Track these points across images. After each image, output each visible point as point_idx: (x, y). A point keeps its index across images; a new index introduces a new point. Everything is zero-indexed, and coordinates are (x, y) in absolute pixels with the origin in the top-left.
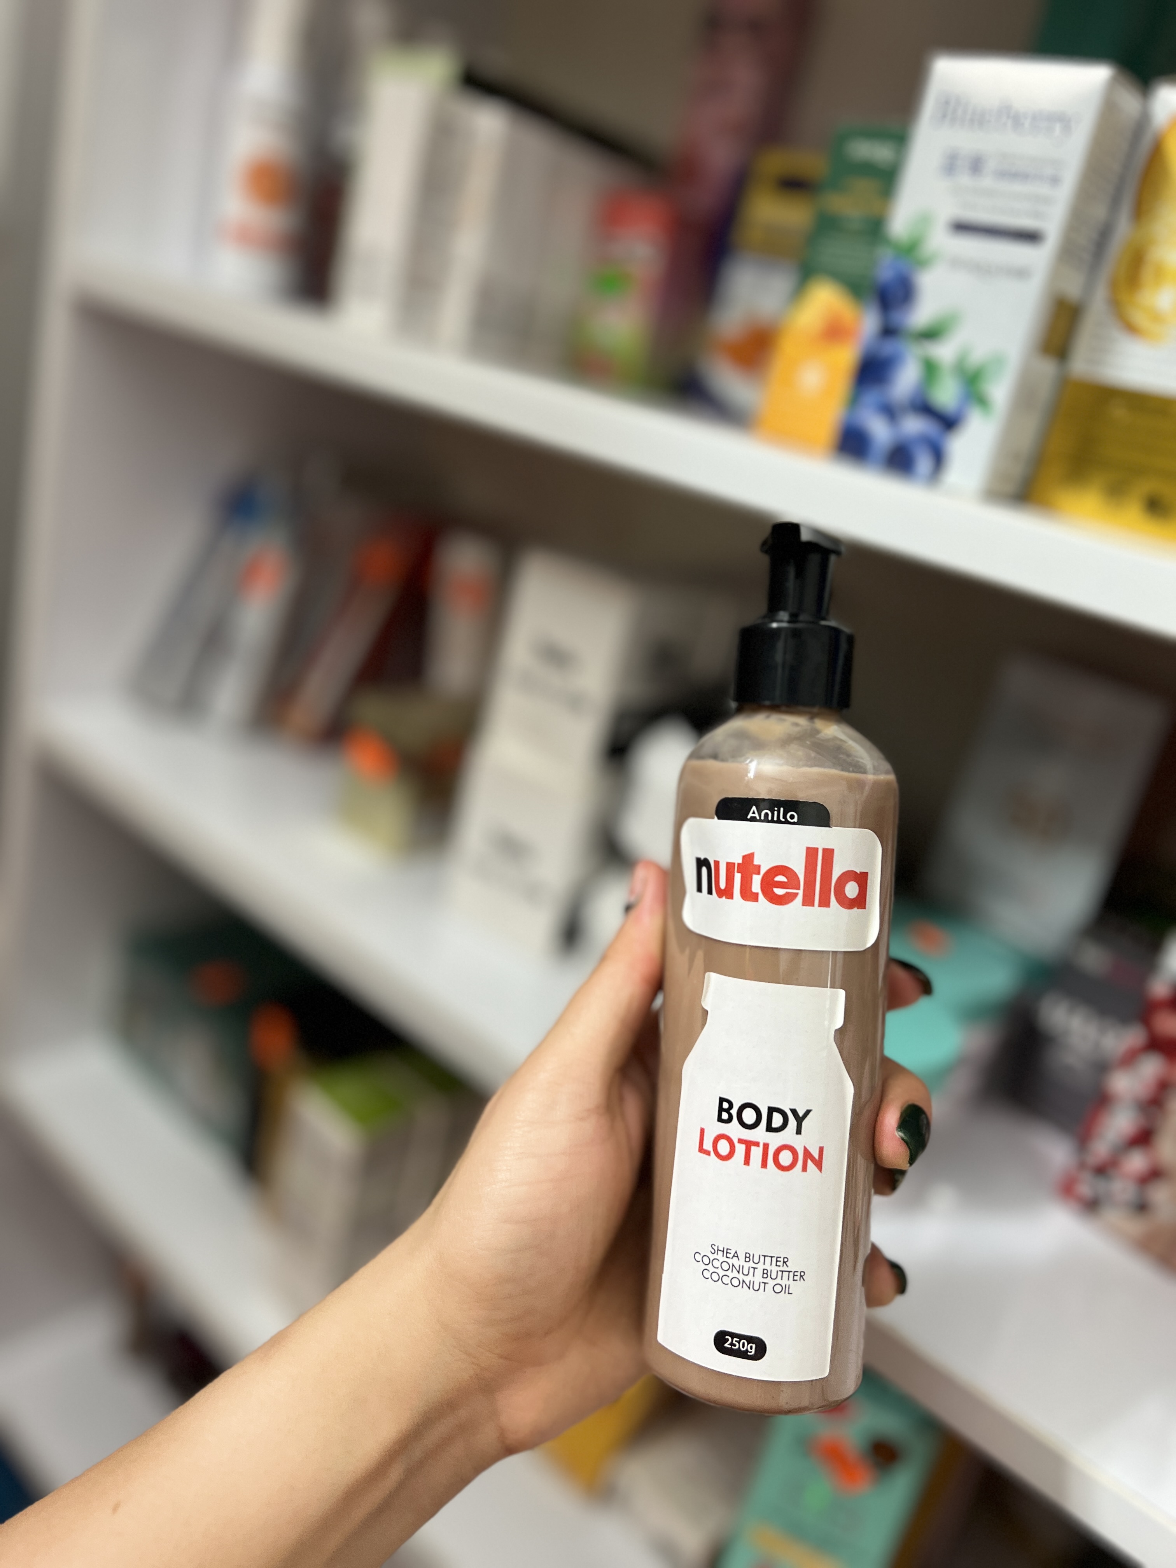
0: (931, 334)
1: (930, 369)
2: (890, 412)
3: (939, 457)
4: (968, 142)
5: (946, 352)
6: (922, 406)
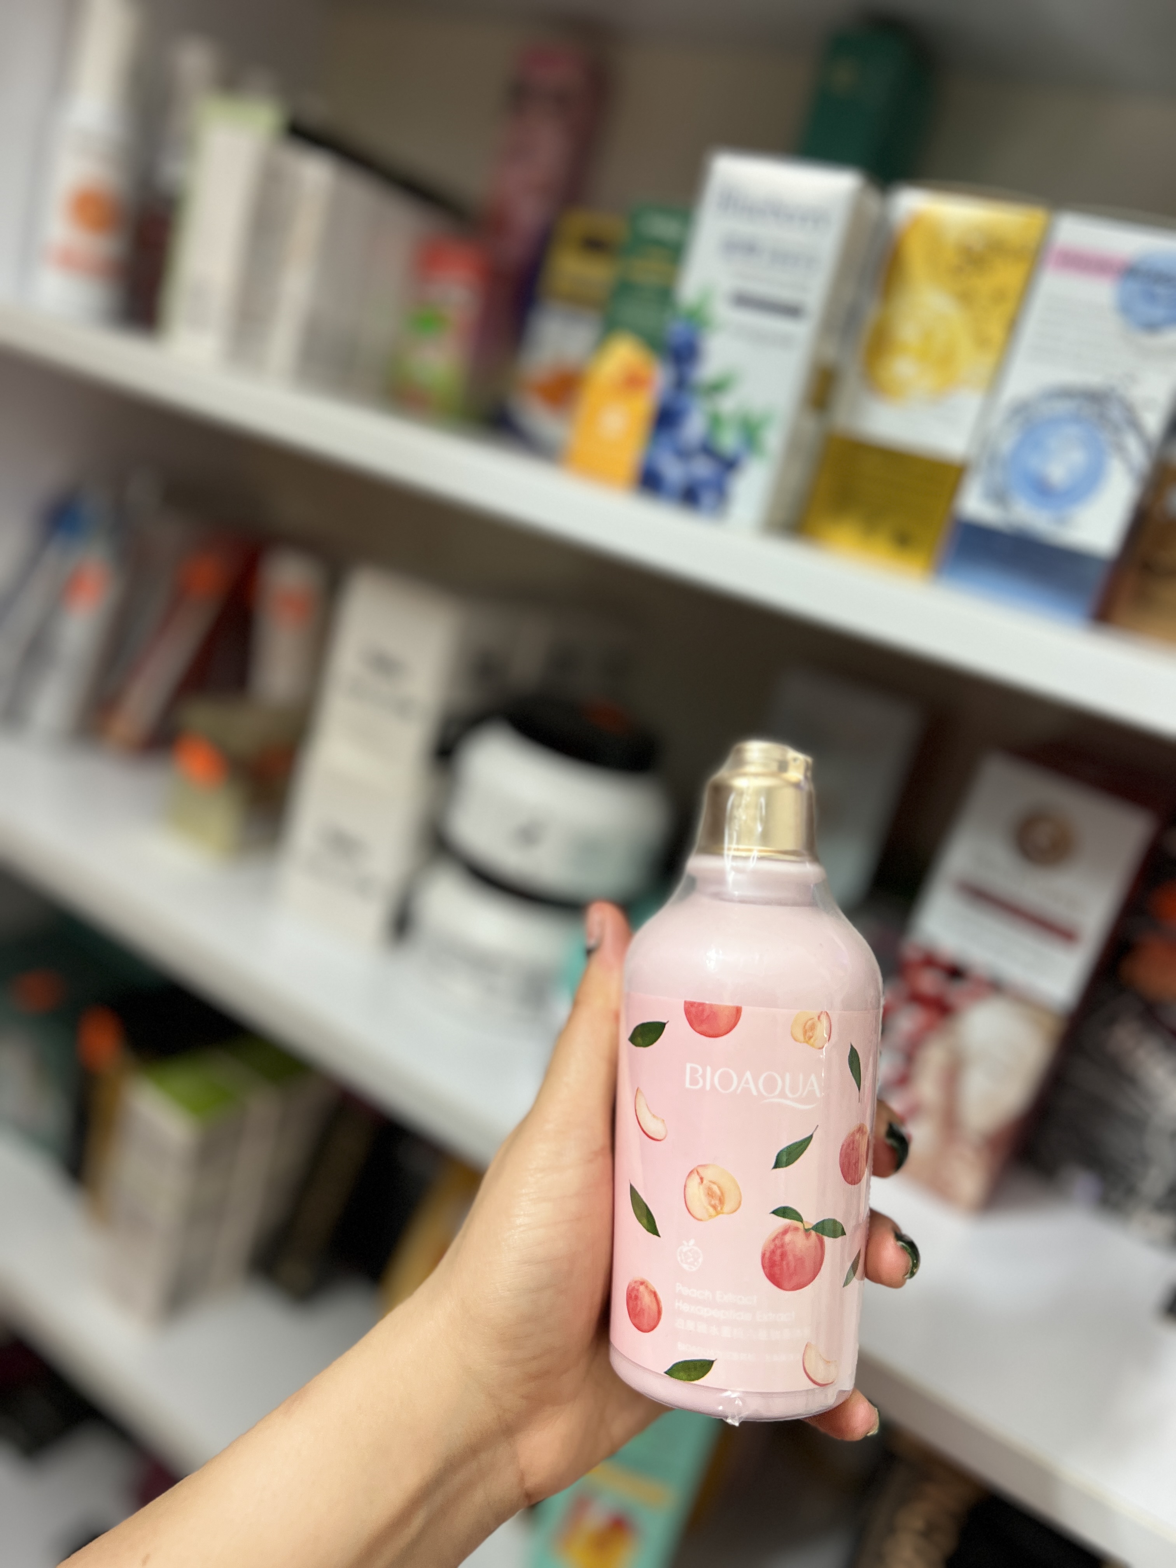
0: (718, 388)
1: (715, 421)
2: (683, 454)
3: (720, 495)
4: (744, 228)
5: (728, 404)
6: (708, 450)
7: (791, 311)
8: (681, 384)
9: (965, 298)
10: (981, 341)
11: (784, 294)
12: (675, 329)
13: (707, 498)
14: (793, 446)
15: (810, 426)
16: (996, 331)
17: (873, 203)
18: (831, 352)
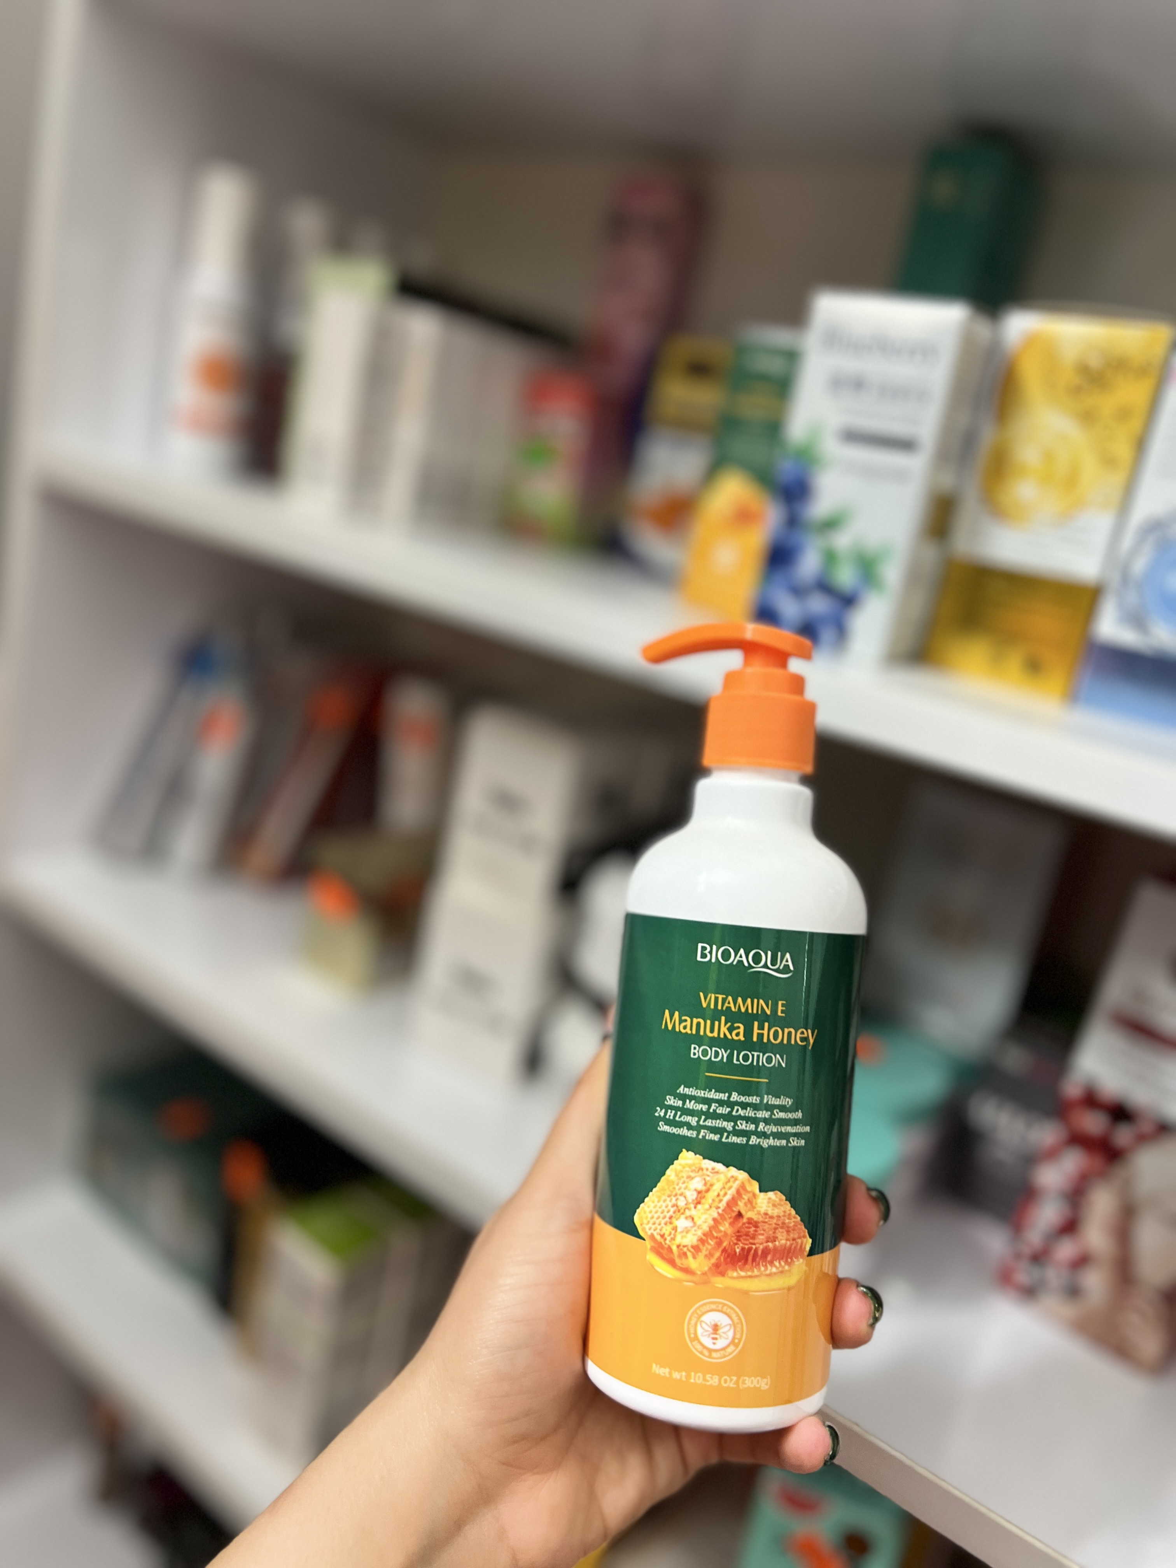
0: (831, 524)
1: (830, 557)
2: (798, 591)
3: (841, 631)
4: (850, 364)
5: (843, 540)
6: (824, 586)
7: (905, 445)
8: (793, 522)
9: (1088, 418)
10: (1109, 462)
11: (896, 427)
12: (785, 468)
13: (827, 635)
14: (913, 577)
15: (930, 554)
16: (1123, 450)
17: (983, 329)
18: (947, 481)
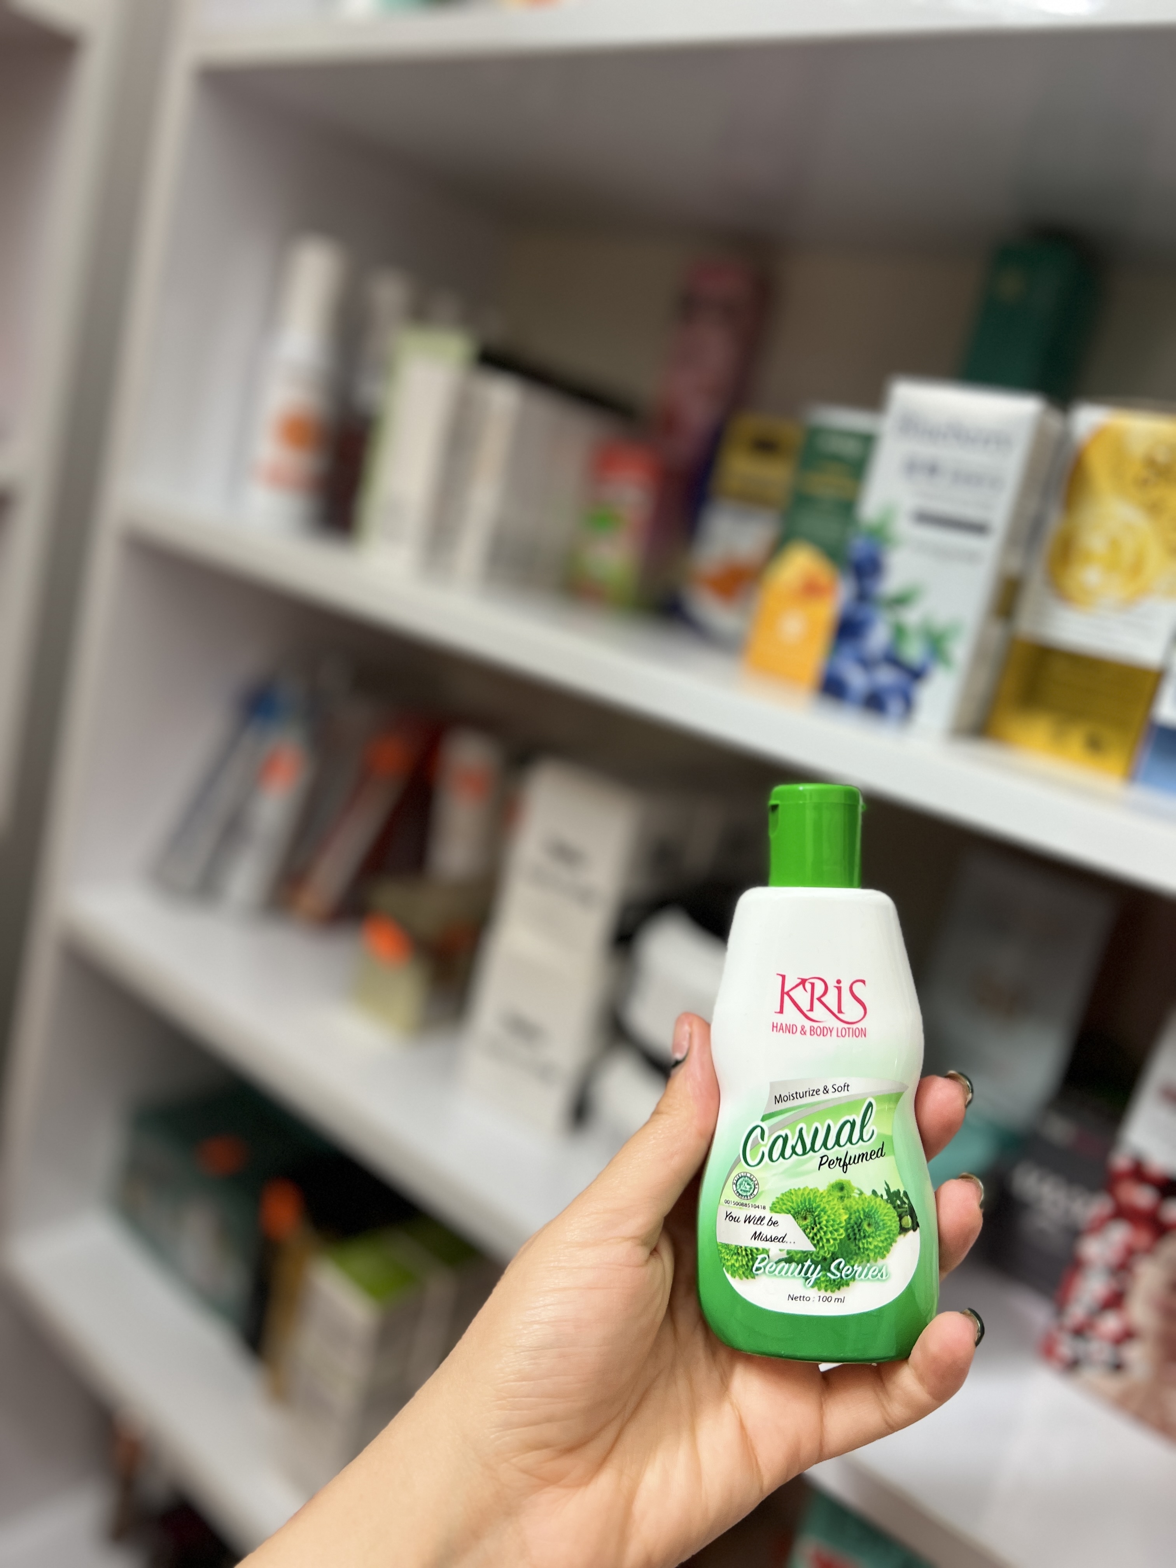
0: (901, 601)
1: (899, 632)
2: (866, 664)
3: (908, 703)
4: (925, 450)
5: (912, 617)
6: (893, 659)
7: (978, 528)
8: (863, 596)
9: (1154, 509)
11: (970, 512)
12: (858, 545)
13: (895, 706)
14: (979, 654)
15: (996, 632)
17: (1054, 422)
18: (1015, 563)
